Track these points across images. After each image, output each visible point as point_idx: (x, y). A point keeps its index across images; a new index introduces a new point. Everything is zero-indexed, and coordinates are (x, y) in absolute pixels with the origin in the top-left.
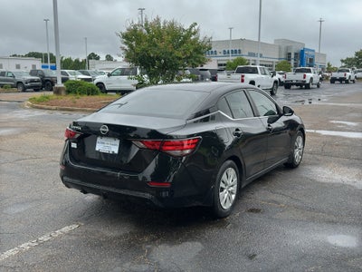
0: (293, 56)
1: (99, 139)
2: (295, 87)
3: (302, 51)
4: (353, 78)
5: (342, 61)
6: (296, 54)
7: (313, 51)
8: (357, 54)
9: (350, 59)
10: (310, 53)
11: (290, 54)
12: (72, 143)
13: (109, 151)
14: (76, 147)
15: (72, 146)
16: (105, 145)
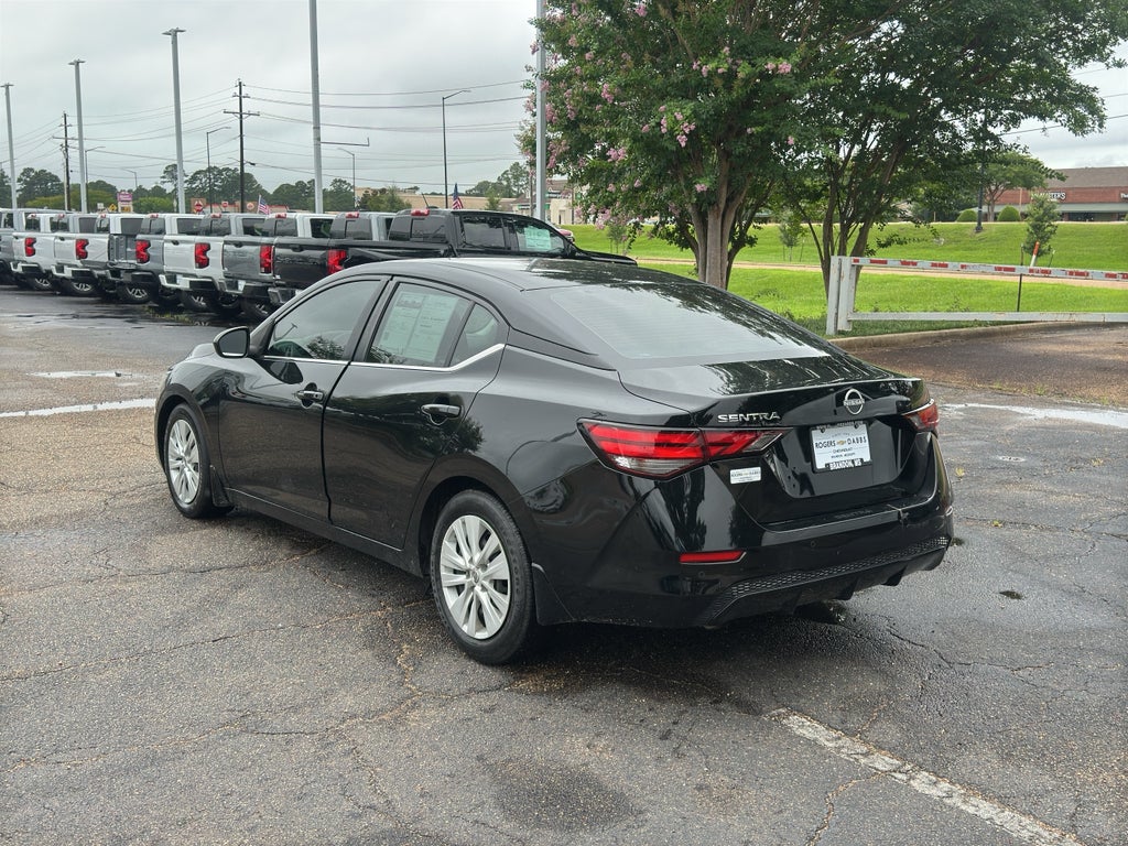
1: (816, 437)
12: (732, 472)
13: (853, 461)
14: (759, 479)
15: (734, 481)
16: (838, 447)
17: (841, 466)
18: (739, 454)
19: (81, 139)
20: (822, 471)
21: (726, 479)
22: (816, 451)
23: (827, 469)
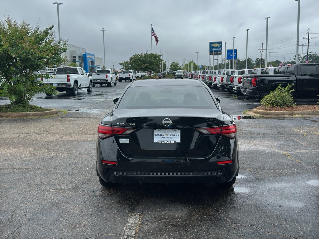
0: (77, 59)
1: (156, 132)
2: (99, 85)
3: (85, 56)
4: (134, 78)
5: (121, 64)
6: (80, 57)
7: (94, 55)
8: (131, 59)
9: (127, 62)
10: (92, 57)
11: (74, 57)
12: (120, 139)
13: (170, 141)
14: (128, 142)
15: (121, 142)
16: (164, 136)
17: (164, 142)
18: (122, 134)
19: (267, 49)
20: (156, 143)
21: (118, 141)
22: (154, 136)
23: (158, 143)
